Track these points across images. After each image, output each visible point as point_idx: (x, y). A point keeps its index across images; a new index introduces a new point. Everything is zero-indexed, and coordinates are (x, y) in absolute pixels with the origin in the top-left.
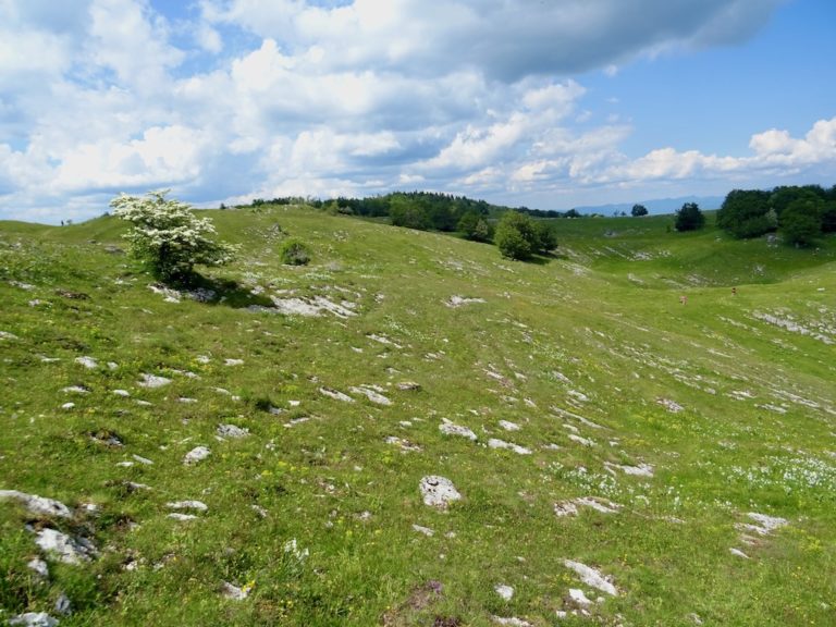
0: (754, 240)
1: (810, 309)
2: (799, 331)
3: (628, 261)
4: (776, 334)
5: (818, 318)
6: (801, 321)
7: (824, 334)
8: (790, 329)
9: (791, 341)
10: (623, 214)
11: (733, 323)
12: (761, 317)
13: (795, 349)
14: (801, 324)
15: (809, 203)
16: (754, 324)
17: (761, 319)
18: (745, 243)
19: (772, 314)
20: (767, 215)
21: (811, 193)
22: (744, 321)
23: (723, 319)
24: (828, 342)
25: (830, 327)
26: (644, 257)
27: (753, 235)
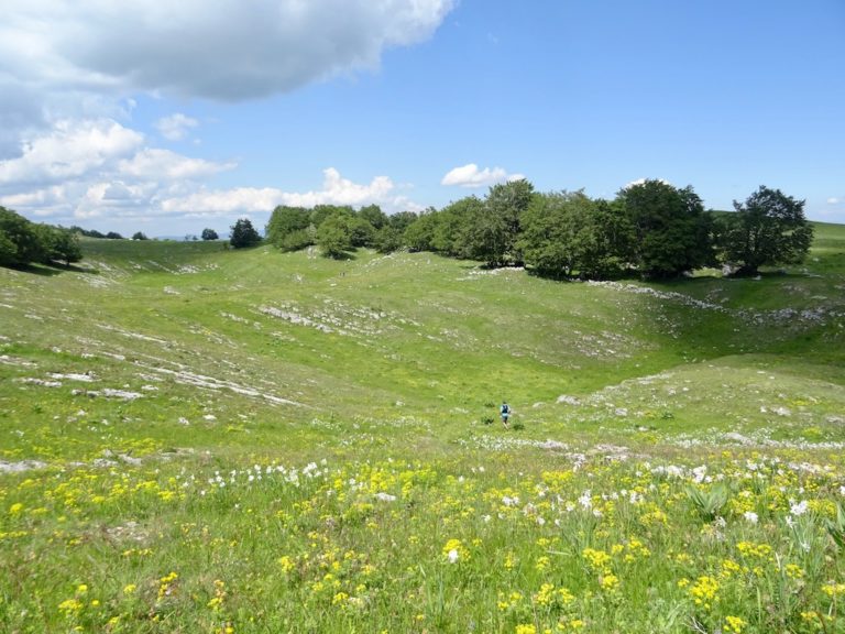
0: (297, 252)
1: (316, 302)
2: (302, 323)
3: (173, 275)
4: (278, 327)
5: (322, 309)
6: (305, 312)
7: (326, 323)
8: (293, 321)
9: (292, 333)
10: (195, 238)
11: (234, 318)
12: (266, 310)
13: (293, 339)
14: (305, 316)
15: (340, 218)
16: (258, 319)
17: (267, 313)
18: (289, 254)
19: (278, 307)
20: (307, 230)
21: (344, 211)
22: (248, 315)
23: (224, 314)
24: (327, 331)
25: (332, 316)
26: (190, 270)
27: (297, 248)
